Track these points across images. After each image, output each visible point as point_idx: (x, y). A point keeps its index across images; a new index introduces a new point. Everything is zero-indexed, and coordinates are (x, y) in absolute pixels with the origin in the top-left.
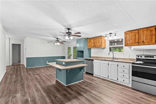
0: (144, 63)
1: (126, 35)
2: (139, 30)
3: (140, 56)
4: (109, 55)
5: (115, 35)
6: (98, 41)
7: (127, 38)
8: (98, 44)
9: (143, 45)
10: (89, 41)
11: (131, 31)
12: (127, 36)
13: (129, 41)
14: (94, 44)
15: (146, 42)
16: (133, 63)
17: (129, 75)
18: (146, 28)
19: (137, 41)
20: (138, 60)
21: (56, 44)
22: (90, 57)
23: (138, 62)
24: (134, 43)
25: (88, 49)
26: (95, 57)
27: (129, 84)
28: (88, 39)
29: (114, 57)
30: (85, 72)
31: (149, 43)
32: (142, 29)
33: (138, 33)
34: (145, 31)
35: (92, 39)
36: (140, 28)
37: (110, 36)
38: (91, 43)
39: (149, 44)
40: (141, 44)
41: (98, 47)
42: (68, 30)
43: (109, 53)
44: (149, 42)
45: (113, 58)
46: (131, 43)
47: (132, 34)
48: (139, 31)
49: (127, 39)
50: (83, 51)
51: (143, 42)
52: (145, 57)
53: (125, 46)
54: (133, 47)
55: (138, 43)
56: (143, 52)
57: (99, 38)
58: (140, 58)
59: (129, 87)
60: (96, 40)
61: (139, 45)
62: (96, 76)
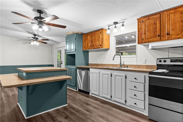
0: (170, 71)
1: (139, 23)
2: (161, 13)
3: (162, 60)
4: (113, 60)
5: (123, 25)
6: (97, 39)
7: (141, 29)
8: (97, 43)
9: (168, 40)
10: (84, 38)
11: (148, 17)
12: (141, 25)
13: (145, 33)
14: (92, 42)
15: (173, 34)
16: (151, 73)
17: (144, 94)
18: (172, 8)
19: (158, 33)
20: (159, 66)
21: (32, 43)
22: (87, 64)
23: (160, 71)
24: (154, 36)
25: (83, 51)
26: (94, 65)
27: (144, 111)
28: (84, 36)
29: (122, 63)
30: (78, 89)
31: (178, 36)
32: (166, 11)
33: (159, 20)
34: (172, 15)
35: (88, 35)
36: (162, 10)
37: (115, 27)
38: (87, 40)
39: (179, 38)
40: (164, 39)
41: (97, 47)
42: (38, 12)
43: (114, 57)
44: (178, 34)
45: (121, 65)
46: (149, 38)
47: (150, 20)
48: (161, 16)
49: (141, 31)
50: (74, 55)
51: (168, 34)
52: (171, 62)
53: (139, 43)
54: (151, 45)
55: (159, 37)
56: (167, 53)
57: (99, 32)
58: (162, 63)
59: (143, 115)
60: (94, 35)
61: (160, 40)
62: (93, 95)
